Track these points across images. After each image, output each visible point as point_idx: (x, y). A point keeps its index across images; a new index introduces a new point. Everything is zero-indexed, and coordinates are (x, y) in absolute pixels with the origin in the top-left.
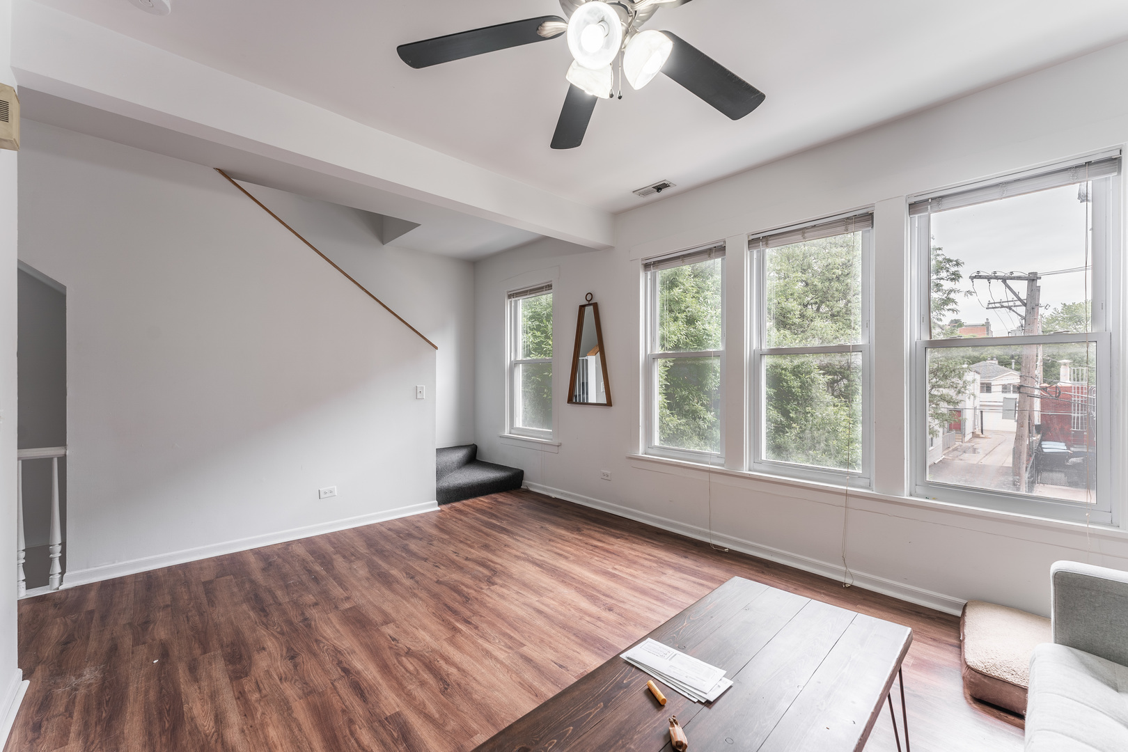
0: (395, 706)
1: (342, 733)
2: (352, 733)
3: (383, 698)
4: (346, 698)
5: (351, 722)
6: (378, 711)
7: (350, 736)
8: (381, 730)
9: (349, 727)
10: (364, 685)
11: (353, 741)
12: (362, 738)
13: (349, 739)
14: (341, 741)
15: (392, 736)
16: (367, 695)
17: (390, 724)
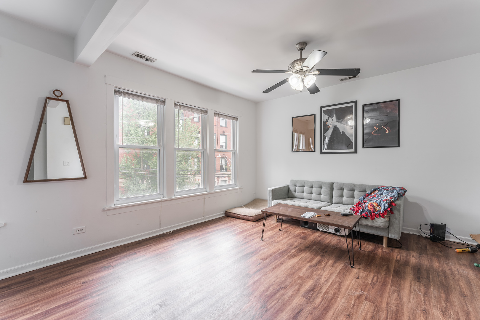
0: (299, 299)
1: (321, 308)
2: (319, 305)
3: (298, 304)
4: (304, 317)
5: (315, 308)
6: (305, 303)
7: (321, 305)
8: (312, 298)
9: (317, 307)
10: (294, 314)
11: (322, 303)
12: (319, 301)
13: (322, 305)
14: (324, 307)
15: (313, 294)
16: (299, 310)
17: (308, 296)
